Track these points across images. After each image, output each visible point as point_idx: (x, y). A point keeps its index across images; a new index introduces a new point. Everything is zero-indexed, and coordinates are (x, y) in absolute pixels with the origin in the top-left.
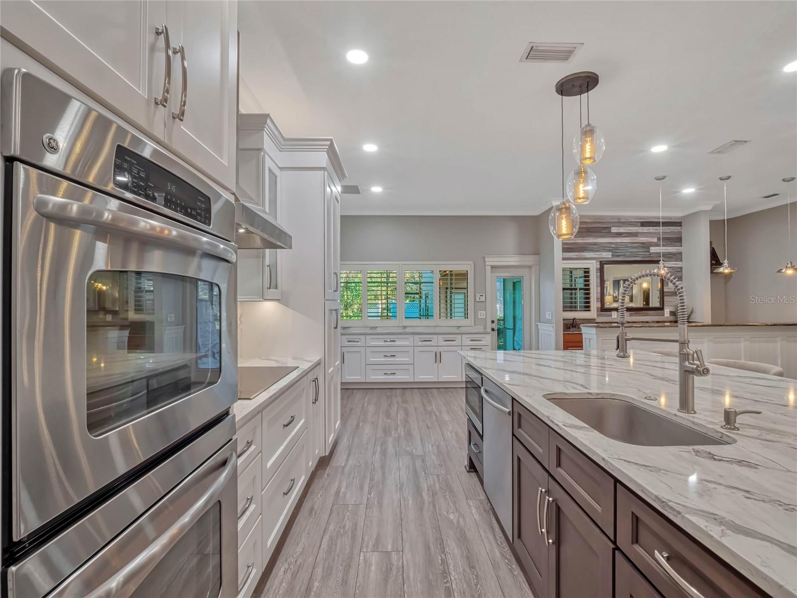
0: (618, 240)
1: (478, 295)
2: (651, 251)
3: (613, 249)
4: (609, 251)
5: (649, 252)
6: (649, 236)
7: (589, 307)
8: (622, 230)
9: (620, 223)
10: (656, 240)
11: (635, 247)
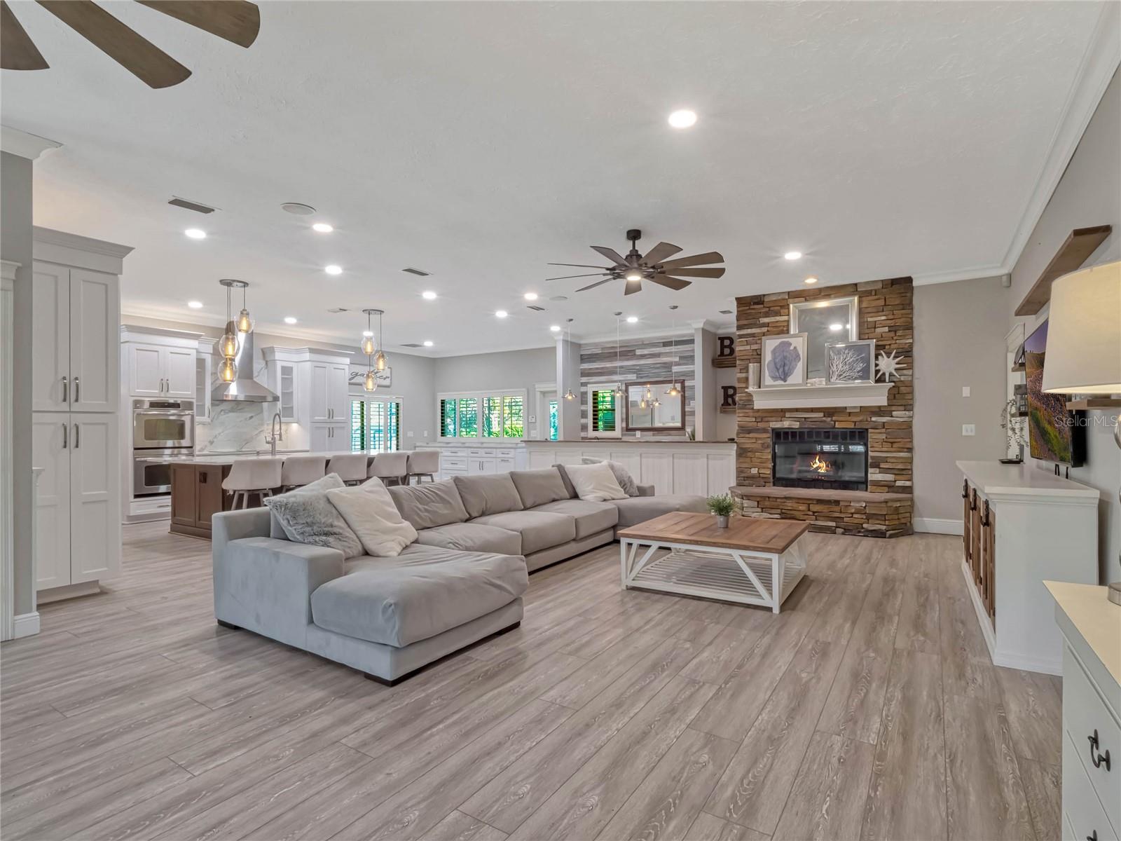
0: (642, 362)
1: (530, 417)
2: (674, 371)
3: (637, 371)
4: (634, 373)
5: (671, 371)
6: (671, 355)
7: (614, 427)
8: (646, 352)
9: (644, 345)
10: (677, 359)
11: (658, 368)
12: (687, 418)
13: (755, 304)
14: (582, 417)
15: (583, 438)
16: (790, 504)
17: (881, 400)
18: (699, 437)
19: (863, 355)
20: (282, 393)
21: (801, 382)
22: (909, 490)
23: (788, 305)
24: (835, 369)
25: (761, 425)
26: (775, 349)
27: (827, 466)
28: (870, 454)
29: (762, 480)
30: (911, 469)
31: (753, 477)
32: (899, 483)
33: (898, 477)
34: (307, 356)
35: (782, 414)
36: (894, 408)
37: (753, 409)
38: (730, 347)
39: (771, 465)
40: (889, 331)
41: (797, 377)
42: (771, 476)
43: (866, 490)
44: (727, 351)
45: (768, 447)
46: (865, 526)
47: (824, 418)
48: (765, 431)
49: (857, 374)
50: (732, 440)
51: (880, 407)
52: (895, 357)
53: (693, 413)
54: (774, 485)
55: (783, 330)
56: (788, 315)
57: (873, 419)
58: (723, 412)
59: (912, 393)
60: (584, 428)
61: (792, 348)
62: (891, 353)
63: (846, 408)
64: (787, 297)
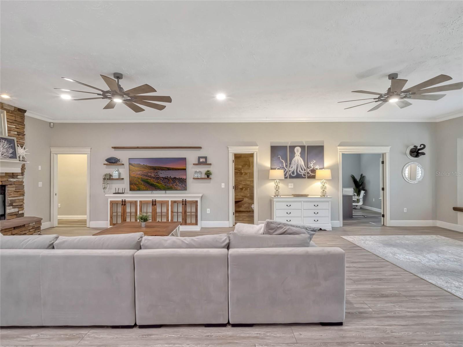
19: (12, 145)
22: (23, 215)
28: (7, 199)
30: (23, 204)
32: (20, 212)
33: (20, 209)
36: (18, 174)
40: (17, 134)
43: (5, 219)
49: (10, 155)
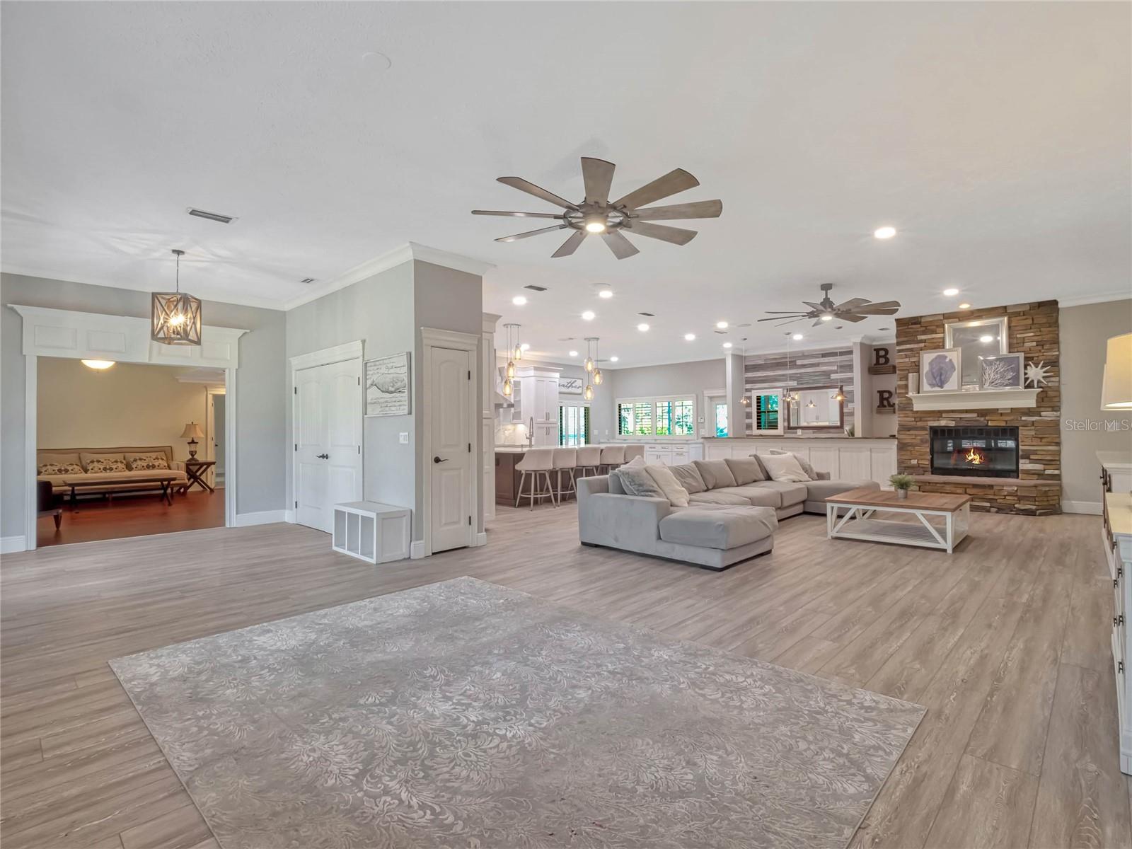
0: (803, 371)
1: (699, 418)
2: (832, 378)
3: (798, 378)
4: (795, 380)
6: (830, 365)
7: (777, 426)
8: (805, 362)
9: (804, 356)
10: (835, 368)
11: (816, 376)
12: (845, 418)
13: (912, 324)
14: (747, 418)
15: (748, 435)
16: (948, 488)
17: (1031, 403)
18: (858, 433)
19: (1013, 366)
20: (514, 401)
21: (956, 388)
22: (1058, 477)
23: (944, 325)
24: (987, 377)
25: (920, 424)
26: (932, 361)
27: (981, 458)
28: (1021, 447)
29: (921, 469)
30: (1059, 460)
31: (913, 467)
32: (1047, 472)
33: (1047, 467)
34: (532, 373)
35: (939, 415)
36: (1042, 409)
37: (912, 410)
38: (885, 356)
39: (929, 457)
40: (1037, 345)
41: (952, 384)
42: (930, 466)
43: (1018, 477)
44: (882, 360)
45: (926, 442)
46: (1016, 506)
47: (978, 418)
48: (923, 428)
49: (1007, 382)
50: (893, 436)
51: (1029, 408)
52: (1043, 367)
53: (852, 414)
54: (932, 474)
55: (940, 345)
56: (944, 332)
57: (1023, 418)
58: (879, 412)
59: (1059, 396)
60: (749, 427)
61: (947, 360)
62: (1039, 364)
63: (998, 409)
64: (942, 318)
